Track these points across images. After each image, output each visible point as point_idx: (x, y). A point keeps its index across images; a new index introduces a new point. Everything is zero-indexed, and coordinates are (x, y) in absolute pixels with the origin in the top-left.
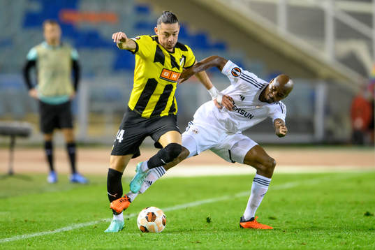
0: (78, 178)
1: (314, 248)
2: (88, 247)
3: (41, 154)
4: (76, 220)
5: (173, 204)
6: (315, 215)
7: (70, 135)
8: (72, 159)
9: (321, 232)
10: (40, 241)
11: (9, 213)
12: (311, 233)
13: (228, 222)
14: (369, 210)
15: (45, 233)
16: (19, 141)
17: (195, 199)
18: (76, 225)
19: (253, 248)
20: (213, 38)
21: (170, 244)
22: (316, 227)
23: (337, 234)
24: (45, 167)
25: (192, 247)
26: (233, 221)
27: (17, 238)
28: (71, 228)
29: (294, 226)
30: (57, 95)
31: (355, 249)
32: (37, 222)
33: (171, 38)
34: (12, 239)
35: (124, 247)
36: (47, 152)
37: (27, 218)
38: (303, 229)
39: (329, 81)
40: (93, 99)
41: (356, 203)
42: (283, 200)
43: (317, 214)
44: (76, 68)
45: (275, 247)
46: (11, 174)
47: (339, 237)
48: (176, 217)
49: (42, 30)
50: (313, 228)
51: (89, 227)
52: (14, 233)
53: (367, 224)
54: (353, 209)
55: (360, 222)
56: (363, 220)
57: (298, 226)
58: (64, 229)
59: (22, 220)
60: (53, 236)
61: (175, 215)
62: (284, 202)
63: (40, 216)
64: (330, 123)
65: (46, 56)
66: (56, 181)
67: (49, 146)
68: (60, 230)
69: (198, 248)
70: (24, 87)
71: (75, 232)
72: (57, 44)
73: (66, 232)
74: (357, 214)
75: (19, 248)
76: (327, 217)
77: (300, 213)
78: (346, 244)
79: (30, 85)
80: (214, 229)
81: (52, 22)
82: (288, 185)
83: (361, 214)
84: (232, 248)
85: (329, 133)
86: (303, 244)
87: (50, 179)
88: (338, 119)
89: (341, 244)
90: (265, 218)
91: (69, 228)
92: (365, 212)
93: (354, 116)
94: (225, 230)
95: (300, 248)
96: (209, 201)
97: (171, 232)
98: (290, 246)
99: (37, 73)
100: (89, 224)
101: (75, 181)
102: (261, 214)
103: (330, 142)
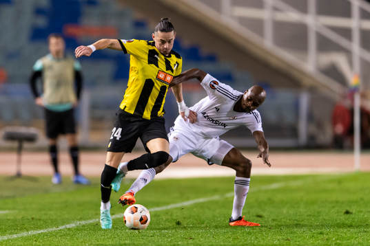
0: (81, 179)
1: (298, 243)
2: (90, 243)
3: (46, 157)
4: (79, 217)
5: (167, 204)
6: (298, 214)
7: (73, 140)
8: (75, 162)
9: (305, 229)
10: (45, 237)
11: (17, 211)
12: (295, 230)
13: (219, 219)
14: (348, 209)
15: (50, 230)
16: (26, 145)
17: (188, 199)
18: (78, 223)
19: (241, 243)
20: (205, 51)
21: (166, 239)
22: (300, 225)
23: (319, 231)
24: (49, 169)
25: (186, 243)
26: (223, 219)
27: (25, 234)
28: (74, 225)
29: (279, 223)
30: (61, 103)
31: (335, 244)
32: (43, 220)
33: (166, 46)
34: (19, 235)
35: (122, 242)
36: (52, 155)
37: (34, 216)
38: (288, 226)
39: (312, 90)
40: (94, 107)
41: (337, 202)
42: (269, 199)
43: (300, 212)
44: (78, 78)
45: (262, 243)
46: (19, 175)
47: (321, 233)
48: (171, 215)
49: (47, 43)
50: (297, 225)
51: (90, 224)
52: (21, 229)
53: (347, 222)
54: (333, 207)
55: (340, 219)
56: (343, 218)
57: (283, 223)
58: (68, 226)
59: (30, 218)
60: (57, 233)
61: (170, 214)
62: (270, 202)
63: (46, 214)
64: (313, 129)
65: (50, 67)
66: (60, 182)
67: (54, 150)
68: (64, 227)
69: (191, 244)
70: (31, 96)
71: (78, 229)
72: (61, 55)
73: (69, 229)
74: (338, 212)
75: (26, 243)
76: (310, 215)
77: (285, 211)
78: (327, 239)
79: (36, 93)
80: (207, 226)
81: (57, 36)
82: (275, 186)
83: (341, 212)
84: (222, 243)
85: (311, 138)
86: (288, 240)
87: (55, 180)
88: (320, 125)
89: (322, 239)
90: (253, 216)
91: (72, 225)
92: (344, 211)
93: (334, 123)
94: (216, 227)
95: (285, 243)
96: (201, 200)
97: (167, 229)
98: (276, 242)
99: (42, 83)
100: (91, 221)
101: (77, 182)
102: (249, 213)
103: (313, 146)
